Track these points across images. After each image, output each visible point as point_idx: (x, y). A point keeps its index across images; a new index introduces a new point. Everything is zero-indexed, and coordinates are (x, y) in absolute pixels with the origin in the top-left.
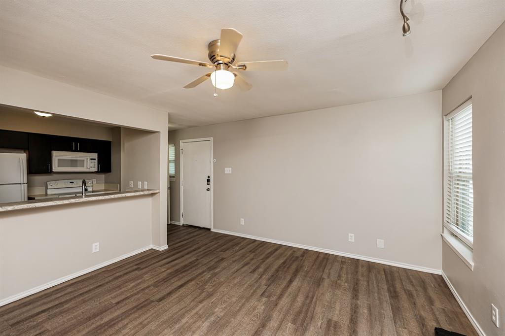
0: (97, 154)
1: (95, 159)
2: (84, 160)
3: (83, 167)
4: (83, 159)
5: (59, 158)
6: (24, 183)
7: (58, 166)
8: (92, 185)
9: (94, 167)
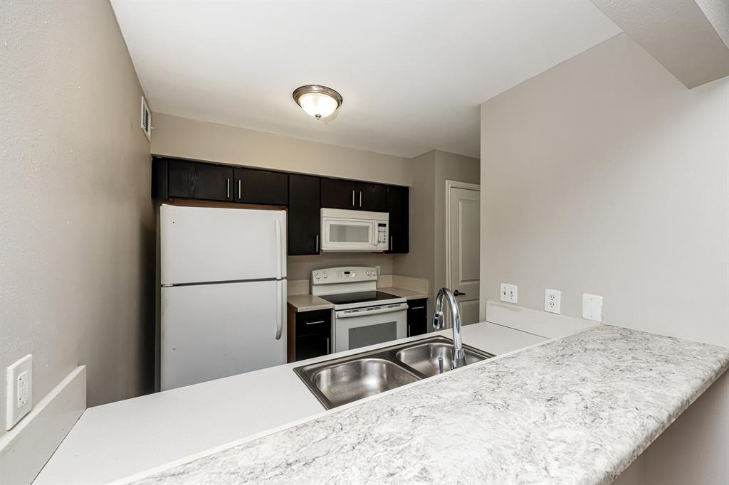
0: (388, 214)
1: (385, 225)
2: (368, 228)
3: (367, 241)
4: (367, 225)
5: (332, 223)
6: (282, 279)
7: (330, 241)
8: (376, 278)
9: (384, 242)
